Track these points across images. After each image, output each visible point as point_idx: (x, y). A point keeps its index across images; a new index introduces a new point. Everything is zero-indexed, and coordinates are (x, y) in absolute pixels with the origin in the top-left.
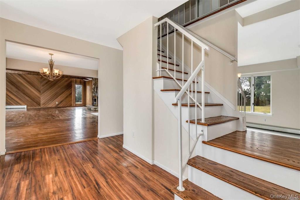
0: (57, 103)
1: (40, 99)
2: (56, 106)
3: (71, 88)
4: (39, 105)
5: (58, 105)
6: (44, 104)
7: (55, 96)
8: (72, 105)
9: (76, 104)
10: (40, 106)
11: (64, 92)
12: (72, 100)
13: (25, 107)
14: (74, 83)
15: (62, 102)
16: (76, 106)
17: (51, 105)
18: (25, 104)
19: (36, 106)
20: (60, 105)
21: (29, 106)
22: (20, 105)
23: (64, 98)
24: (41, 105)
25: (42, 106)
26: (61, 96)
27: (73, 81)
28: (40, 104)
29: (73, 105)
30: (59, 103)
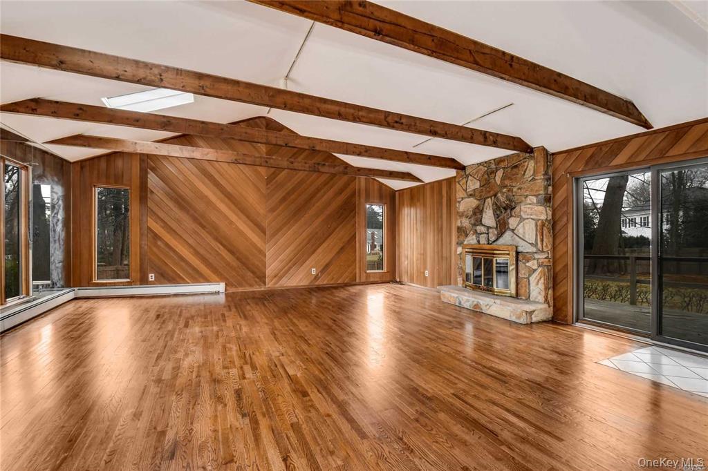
0: (314, 272)
1: (265, 256)
2: (311, 282)
3: (355, 215)
4: (262, 278)
5: (316, 278)
6: (275, 277)
7: (310, 246)
8: (355, 280)
9: (367, 277)
10: (265, 283)
11: (335, 230)
13: (221, 287)
15: (327, 266)
16: (368, 282)
17: (298, 280)
18: (222, 278)
19: (251, 286)
20: (323, 281)
21: (232, 284)
22: (207, 280)
24: (267, 281)
25: (270, 285)
28: (265, 277)
29: (360, 278)
30: (320, 269)
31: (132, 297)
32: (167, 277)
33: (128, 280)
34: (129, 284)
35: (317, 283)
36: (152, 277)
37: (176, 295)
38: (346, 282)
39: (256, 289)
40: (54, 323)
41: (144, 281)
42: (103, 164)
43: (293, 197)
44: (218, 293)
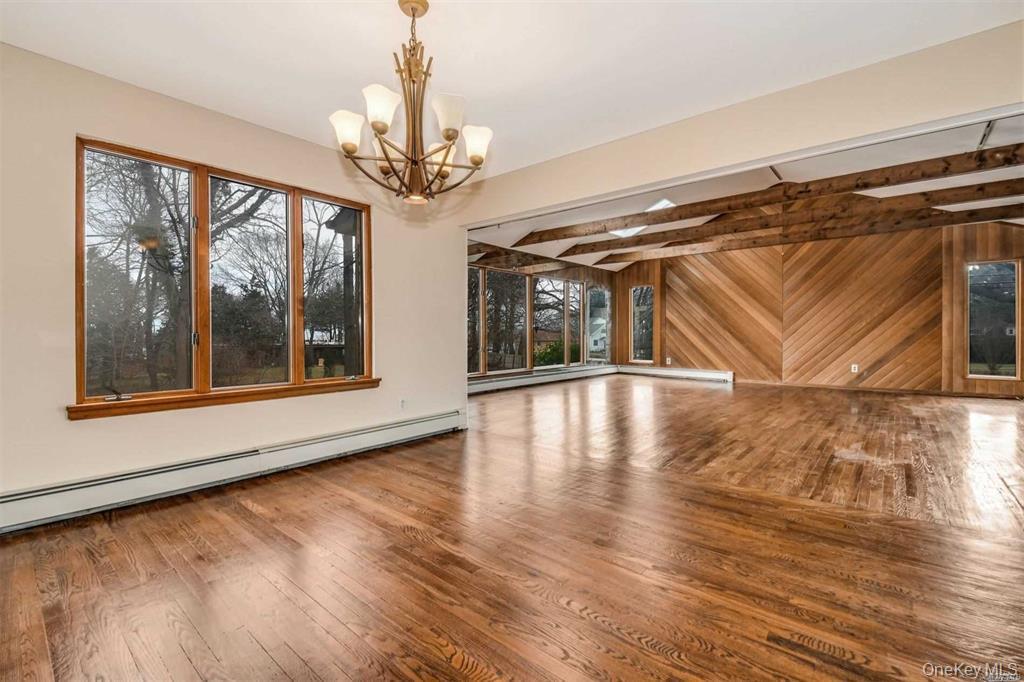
0: (855, 369)
1: (781, 346)
2: (850, 383)
3: (939, 286)
4: (777, 372)
5: (860, 377)
6: (795, 370)
7: (847, 334)
8: (944, 388)
9: (967, 383)
10: (780, 377)
11: (895, 310)
12: (945, 353)
13: (728, 376)
14: (957, 259)
15: (880, 363)
16: (969, 394)
17: (829, 378)
18: (730, 366)
19: (763, 379)
20: (875, 382)
21: (742, 376)
22: (715, 368)
23: (892, 344)
24: (784, 375)
25: (787, 380)
26: (876, 332)
27: (950, 245)
28: (780, 370)
29: (950, 384)
30: (865, 367)
31: (654, 376)
32: (680, 362)
33: (651, 362)
34: (653, 365)
35: (860, 385)
36: (669, 361)
37: (688, 379)
38: (917, 389)
39: (770, 382)
40: (608, 383)
41: (663, 364)
42: (635, 269)
43: (821, 272)
44: (725, 381)
